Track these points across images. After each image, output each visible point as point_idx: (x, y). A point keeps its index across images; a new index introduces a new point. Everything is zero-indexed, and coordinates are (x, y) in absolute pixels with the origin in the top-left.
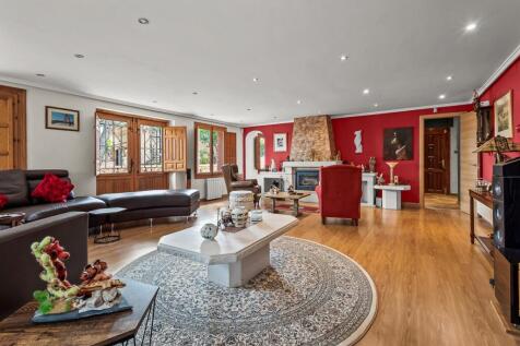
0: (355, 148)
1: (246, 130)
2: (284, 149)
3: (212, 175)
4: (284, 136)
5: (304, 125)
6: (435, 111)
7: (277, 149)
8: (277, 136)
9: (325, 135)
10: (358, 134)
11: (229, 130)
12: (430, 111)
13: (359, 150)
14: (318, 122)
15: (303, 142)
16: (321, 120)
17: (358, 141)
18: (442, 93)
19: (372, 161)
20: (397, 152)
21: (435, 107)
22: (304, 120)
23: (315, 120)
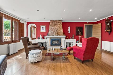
0: (68, 32)
1: (28, 23)
2: (45, 31)
3: (12, 42)
4: (45, 27)
5: (54, 23)
6: (88, 23)
7: (42, 31)
8: (42, 27)
9: (61, 27)
10: (69, 27)
11: (21, 22)
12: (86, 23)
13: (69, 32)
14: (59, 22)
15: (53, 29)
16: (60, 22)
17: (69, 30)
18: (96, 18)
19: (73, 36)
20: (79, 33)
21: (88, 22)
22: (54, 21)
23: (58, 22)
